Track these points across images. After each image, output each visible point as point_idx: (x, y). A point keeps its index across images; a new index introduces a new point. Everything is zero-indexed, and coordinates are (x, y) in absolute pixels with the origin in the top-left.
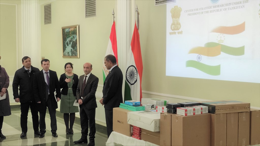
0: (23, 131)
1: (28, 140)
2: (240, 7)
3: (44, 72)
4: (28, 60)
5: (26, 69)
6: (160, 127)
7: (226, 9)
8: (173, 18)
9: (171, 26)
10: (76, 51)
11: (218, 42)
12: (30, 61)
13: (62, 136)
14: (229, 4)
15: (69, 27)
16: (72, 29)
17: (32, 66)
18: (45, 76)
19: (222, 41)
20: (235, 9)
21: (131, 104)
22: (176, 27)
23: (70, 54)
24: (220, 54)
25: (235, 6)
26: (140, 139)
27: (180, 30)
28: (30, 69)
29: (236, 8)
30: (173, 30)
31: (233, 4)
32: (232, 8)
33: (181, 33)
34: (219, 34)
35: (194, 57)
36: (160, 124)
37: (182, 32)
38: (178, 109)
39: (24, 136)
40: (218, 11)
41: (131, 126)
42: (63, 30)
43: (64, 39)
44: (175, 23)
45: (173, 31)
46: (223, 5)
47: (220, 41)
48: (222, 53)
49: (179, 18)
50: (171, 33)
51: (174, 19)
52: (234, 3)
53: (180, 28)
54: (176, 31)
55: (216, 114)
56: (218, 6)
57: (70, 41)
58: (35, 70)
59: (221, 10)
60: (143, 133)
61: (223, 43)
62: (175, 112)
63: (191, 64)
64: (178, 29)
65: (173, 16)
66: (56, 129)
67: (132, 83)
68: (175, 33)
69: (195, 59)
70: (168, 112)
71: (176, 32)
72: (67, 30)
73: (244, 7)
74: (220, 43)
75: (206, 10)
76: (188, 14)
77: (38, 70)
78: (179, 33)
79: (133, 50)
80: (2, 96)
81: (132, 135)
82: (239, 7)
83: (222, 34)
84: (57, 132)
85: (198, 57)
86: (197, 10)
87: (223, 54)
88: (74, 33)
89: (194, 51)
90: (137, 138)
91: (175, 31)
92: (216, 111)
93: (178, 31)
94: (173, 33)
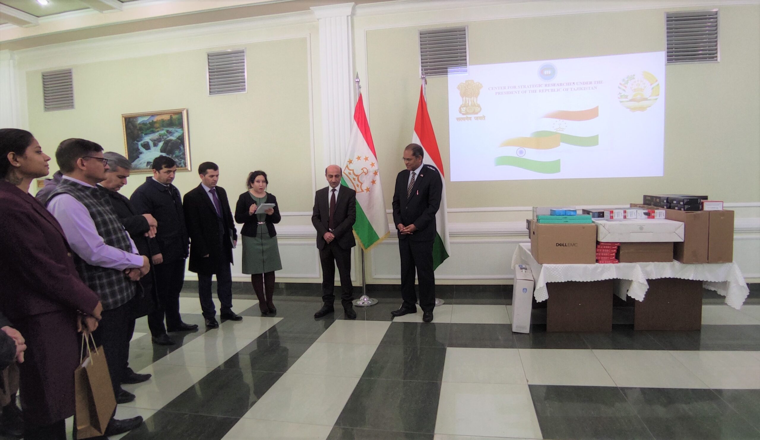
2: (590, 88)
7: (567, 90)
8: (463, 98)
9: (460, 108)
10: (180, 157)
11: (556, 130)
14: (572, 84)
19: (561, 128)
20: (582, 90)
22: (471, 110)
24: (559, 145)
25: (582, 86)
27: (480, 115)
29: (584, 89)
30: (463, 114)
31: (578, 84)
32: (577, 88)
33: (482, 118)
34: (558, 120)
35: (512, 151)
37: (484, 117)
40: (553, 90)
43: (133, 138)
44: (468, 104)
45: (464, 116)
46: (561, 84)
47: (558, 130)
48: (562, 144)
49: (477, 97)
50: (458, 119)
51: (466, 99)
52: (580, 82)
53: (480, 111)
54: (473, 116)
56: (554, 85)
59: (558, 90)
61: (564, 131)
63: (503, 161)
65: (464, 95)
68: (468, 119)
69: (514, 154)
71: (471, 118)
73: (596, 88)
74: (558, 132)
75: (533, 89)
76: (496, 93)
78: (477, 118)
82: (588, 89)
83: (561, 120)
85: (518, 151)
86: (515, 87)
87: (563, 146)
89: (510, 143)
91: (469, 116)
93: (476, 116)
94: (463, 119)
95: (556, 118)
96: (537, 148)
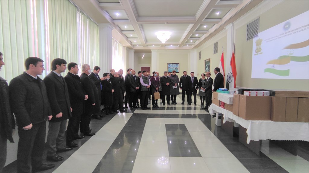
0: (183, 101)
1: (185, 105)
3: (192, 77)
4: (185, 72)
5: (185, 76)
6: (233, 102)
7: (295, 32)
9: (255, 50)
10: (209, 69)
12: (186, 73)
13: (199, 105)
14: (298, 29)
15: (207, 60)
16: (208, 60)
17: (187, 75)
18: (192, 79)
19: (291, 53)
21: (222, 90)
22: (259, 50)
23: (207, 71)
24: (289, 62)
25: (303, 28)
26: (224, 108)
28: (186, 76)
29: (304, 30)
31: (301, 28)
32: (301, 30)
33: (261, 53)
34: (289, 49)
35: (270, 66)
36: (233, 100)
38: (245, 92)
39: (183, 103)
40: (289, 35)
41: (220, 101)
42: (205, 61)
43: (205, 65)
45: (256, 53)
46: (293, 31)
48: (291, 61)
49: (260, 45)
50: (255, 55)
51: (257, 47)
55: (276, 97)
56: (289, 32)
57: (207, 66)
58: (188, 77)
59: (291, 34)
60: (225, 105)
61: (292, 55)
62: (243, 93)
63: (267, 70)
64: (260, 52)
65: (257, 45)
66: (196, 102)
67: (230, 82)
68: (258, 54)
69: (271, 68)
70: (239, 93)
72: (206, 61)
75: (280, 36)
76: (267, 42)
77: (189, 76)
78: (260, 54)
79: (231, 64)
80: (175, 87)
81: (220, 106)
83: (292, 49)
84: (197, 103)
86: (273, 38)
88: (209, 62)
89: (270, 63)
90: (222, 108)
91: (258, 53)
92: (276, 95)
93: (260, 53)
94: (256, 54)
95: (289, 48)
96: (280, 64)
